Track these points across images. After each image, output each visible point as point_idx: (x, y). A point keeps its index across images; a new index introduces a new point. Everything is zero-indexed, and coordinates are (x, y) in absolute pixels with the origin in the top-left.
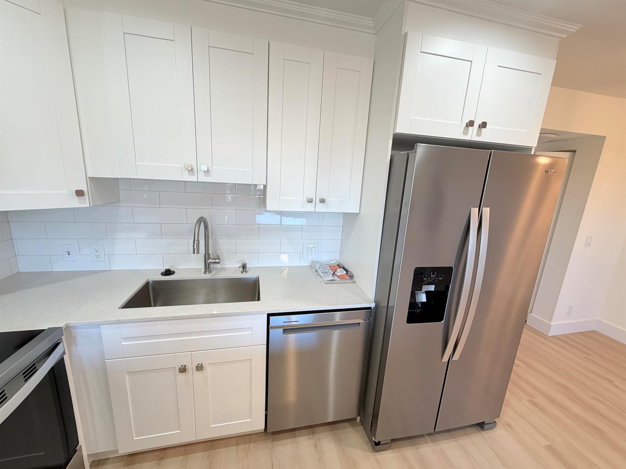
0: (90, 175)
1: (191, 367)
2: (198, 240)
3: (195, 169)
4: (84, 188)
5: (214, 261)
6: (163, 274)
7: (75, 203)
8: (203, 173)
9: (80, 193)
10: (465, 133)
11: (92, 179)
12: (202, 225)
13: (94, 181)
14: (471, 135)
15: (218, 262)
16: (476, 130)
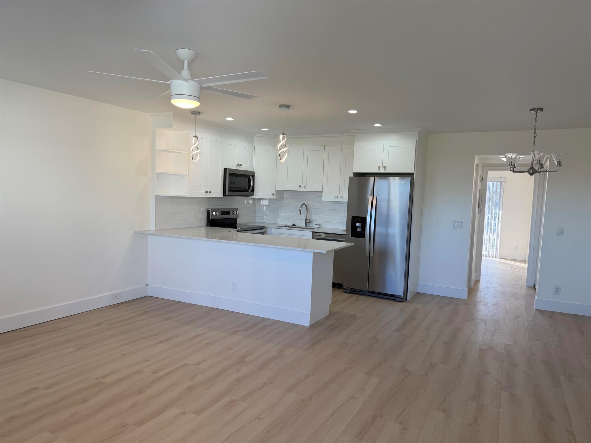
2: (301, 210)
7: (272, 197)
8: (303, 188)
9: (273, 194)
10: (379, 170)
11: (276, 190)
12: (304, 206)
13: (277, 191)
14: (382, 171)
15: (309, 223)
16: (383, 169)
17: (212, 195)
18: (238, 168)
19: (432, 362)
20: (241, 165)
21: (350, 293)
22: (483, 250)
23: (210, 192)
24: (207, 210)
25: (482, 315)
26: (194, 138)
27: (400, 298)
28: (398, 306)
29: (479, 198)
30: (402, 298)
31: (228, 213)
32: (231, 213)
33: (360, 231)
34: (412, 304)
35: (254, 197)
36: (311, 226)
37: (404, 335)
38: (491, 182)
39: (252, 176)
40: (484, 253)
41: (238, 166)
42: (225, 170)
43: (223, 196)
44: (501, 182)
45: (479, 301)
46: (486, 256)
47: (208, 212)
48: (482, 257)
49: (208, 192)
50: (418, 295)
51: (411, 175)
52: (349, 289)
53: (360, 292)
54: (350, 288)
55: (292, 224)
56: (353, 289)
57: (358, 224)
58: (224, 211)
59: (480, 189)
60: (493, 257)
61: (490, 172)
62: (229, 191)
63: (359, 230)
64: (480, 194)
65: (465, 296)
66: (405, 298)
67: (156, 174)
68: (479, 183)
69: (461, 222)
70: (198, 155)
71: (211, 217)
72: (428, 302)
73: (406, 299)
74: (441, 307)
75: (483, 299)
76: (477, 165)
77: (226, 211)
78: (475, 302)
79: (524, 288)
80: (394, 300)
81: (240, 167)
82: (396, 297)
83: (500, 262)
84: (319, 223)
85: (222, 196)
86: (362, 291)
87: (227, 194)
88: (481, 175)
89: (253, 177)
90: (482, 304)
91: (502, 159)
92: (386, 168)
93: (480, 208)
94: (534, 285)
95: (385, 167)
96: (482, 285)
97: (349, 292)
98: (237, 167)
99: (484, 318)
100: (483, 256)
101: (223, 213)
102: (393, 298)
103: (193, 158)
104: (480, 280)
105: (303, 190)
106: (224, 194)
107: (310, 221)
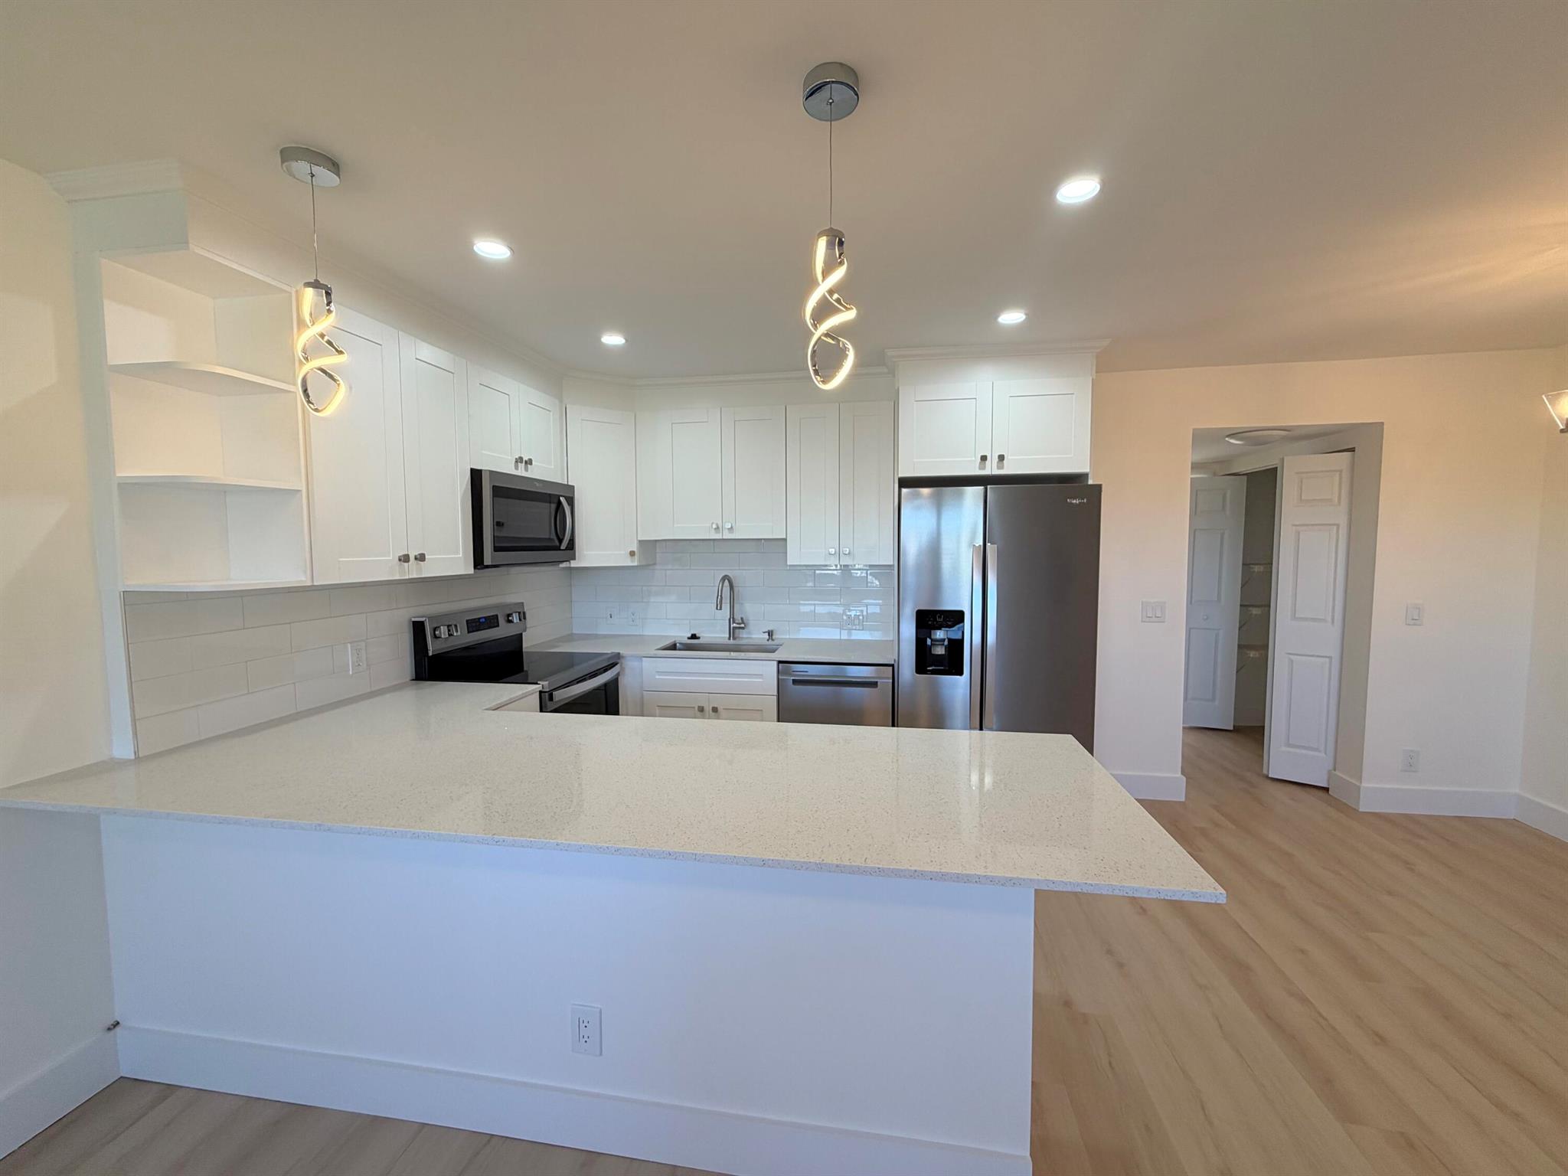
0: (639, 539)
1: (708, 709)
2: (721, 596)
3: (721, 527)
4: (635, 549)
5: (738, 626)
6: (689, 638)
7: (628, 562)
8: (727, 531)
9: (632, 554)
10: (982, 467)
11: (640, 541)
12: (727, 583)
13: (641, 543)
14: (992, 469)
15: (743, 628)
16: (996, 463)
17: (429, 570)
18: (521, 472)
20: (529, 462)
23: (421, 558)
24: (414, 622)
26: (310, 292)
31: (491, 622)
32: (501, 620)
33: (942, 653)
35: (573, 564)
36: (745, 636)
39: (566, 498)
41: (522, 466)
42: (476, 475)
43: (475, 567)
47: (418, 628)
49: (412, 558)
55: (690, 635)
58: (479, 619)
62: (496, 549)
63: (938, 650)
67: (119, 484)
70: (341, 382)
71: (430, 647)
77: (484, 618)
81: (526, 470)
84: (770, 629)
85: (471, 570)
87: (487, 561)
89: (571, 501)
98: (517, 468)
101: (474, 625)
103: (310, 391)
105: (724, 537)
106: (478, 562)
107: (743, 623)
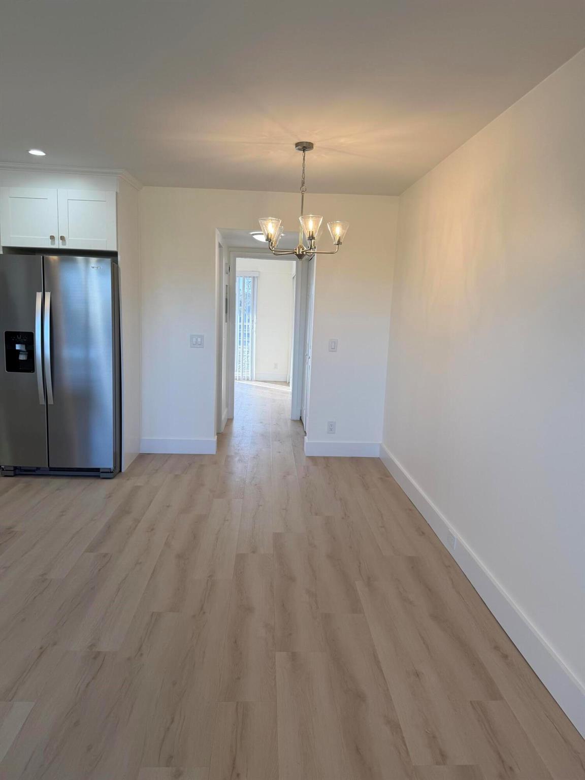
10: (52, 243)
14: (58, 245)
16: (61, 241)
19: (153, 613)
21: (15, 475)
22: (235, 370)
25: (237, 480)
27: (108, 472)
28: (104, 487)
29: (226, 299)
30: (111, 472)
33: (24, 359)
34: (128, 479)
37: (105, 555)
38: (241, 278)
40: (237, 374)
44: (254, 277)
45: (233, 454)
46: (239, 380)
48: (235, 381)
50: (142, 457)
51: (112, 255)
52: (13, 469)
53: (34, 471)
54: (14, 467)
56: (20, 467)
57: (18, 347)
59: (227, 286)
60: (248, 380)
61: (238, 260)
63: (22, 357)
64: (226, 293)
65: (212, 450)
66: (118, 469)
68: (225, 276)
69: (202, 337)
72: (157, 470)
73: (121, 471)
74: (176, 476)
75: (239, 450)
76: (220, 246)
78: (228, 457)
79: (289, 423)
80: (98, 477)
82: (101, 471)
83: (257, 387)
86: (38, 469)
88: (226, 264)
90: (237, 459)
91: (254, 236)
92: (66, 240)
93: (228, 313)
94: (301, 417)
95: (62, 238)
96: (236, 426)
97: (13, 475)
99: (241, 486)
100: (236, 379)
102: (95, 473)
104: (233, 417)
